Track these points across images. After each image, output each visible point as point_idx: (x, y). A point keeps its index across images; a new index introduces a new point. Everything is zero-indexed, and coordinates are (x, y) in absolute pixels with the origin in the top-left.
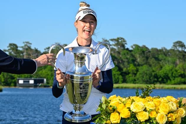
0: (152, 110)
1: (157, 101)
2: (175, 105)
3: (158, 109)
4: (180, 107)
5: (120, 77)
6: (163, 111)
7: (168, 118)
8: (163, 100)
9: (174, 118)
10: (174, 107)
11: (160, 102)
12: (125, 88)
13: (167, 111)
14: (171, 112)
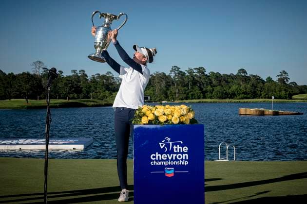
0: (169, 114)
1: (173, 108)
2: (185, 111)
3: (174, 114)
4: (189, 112)
5: (202, 94)
6: (176, 115)
7: (180, 119)
8: (177, 107)
9: (184, 119)
10: (185, 112)
11: (175, 109)
12: (205, 102)
13: (179, 114)
14: (182, 115)
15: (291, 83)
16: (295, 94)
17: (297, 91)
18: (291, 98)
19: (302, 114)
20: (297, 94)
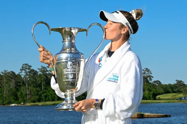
15: (155, 82)
16: (159, 94)
17: (162, 91)
18: (155, 99)
19: (170, 116)
20: (162, 94)
